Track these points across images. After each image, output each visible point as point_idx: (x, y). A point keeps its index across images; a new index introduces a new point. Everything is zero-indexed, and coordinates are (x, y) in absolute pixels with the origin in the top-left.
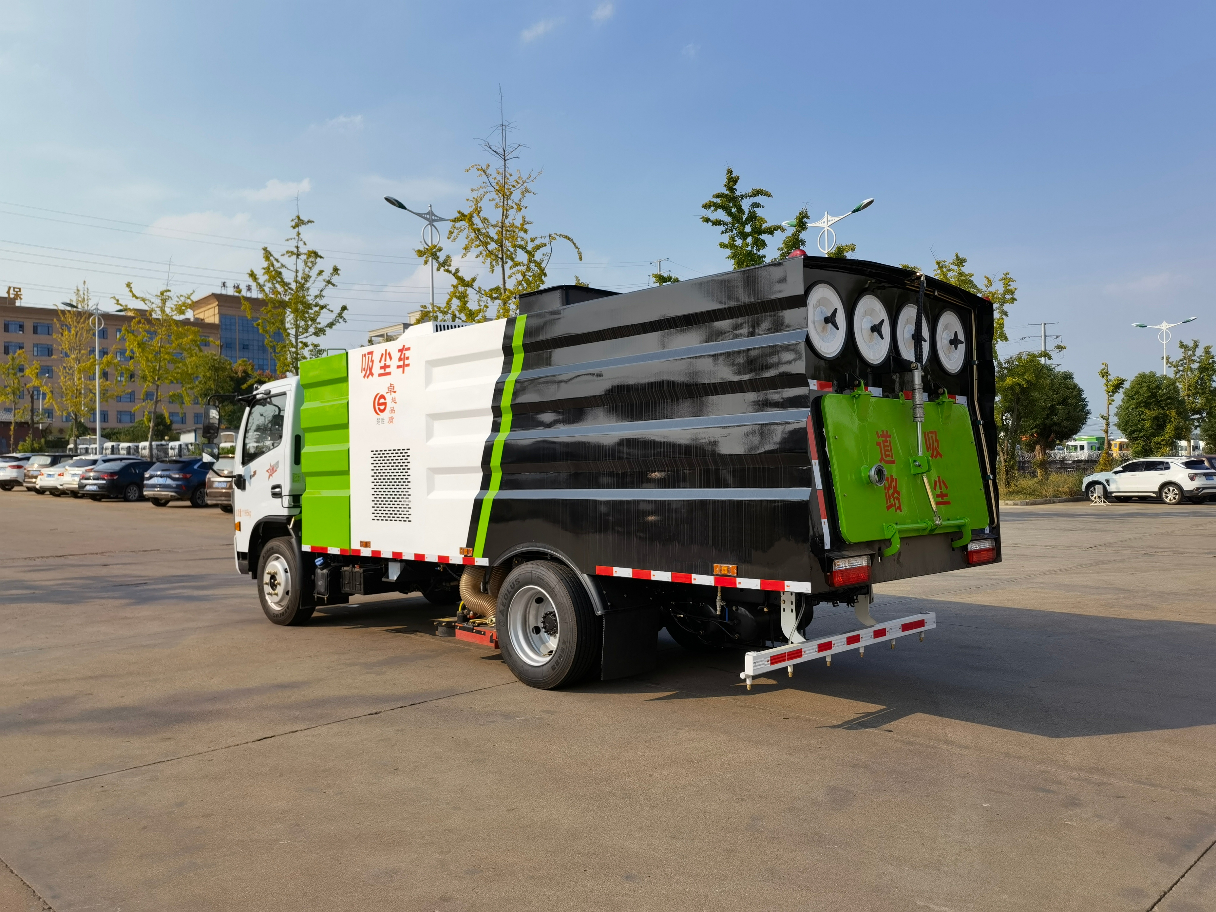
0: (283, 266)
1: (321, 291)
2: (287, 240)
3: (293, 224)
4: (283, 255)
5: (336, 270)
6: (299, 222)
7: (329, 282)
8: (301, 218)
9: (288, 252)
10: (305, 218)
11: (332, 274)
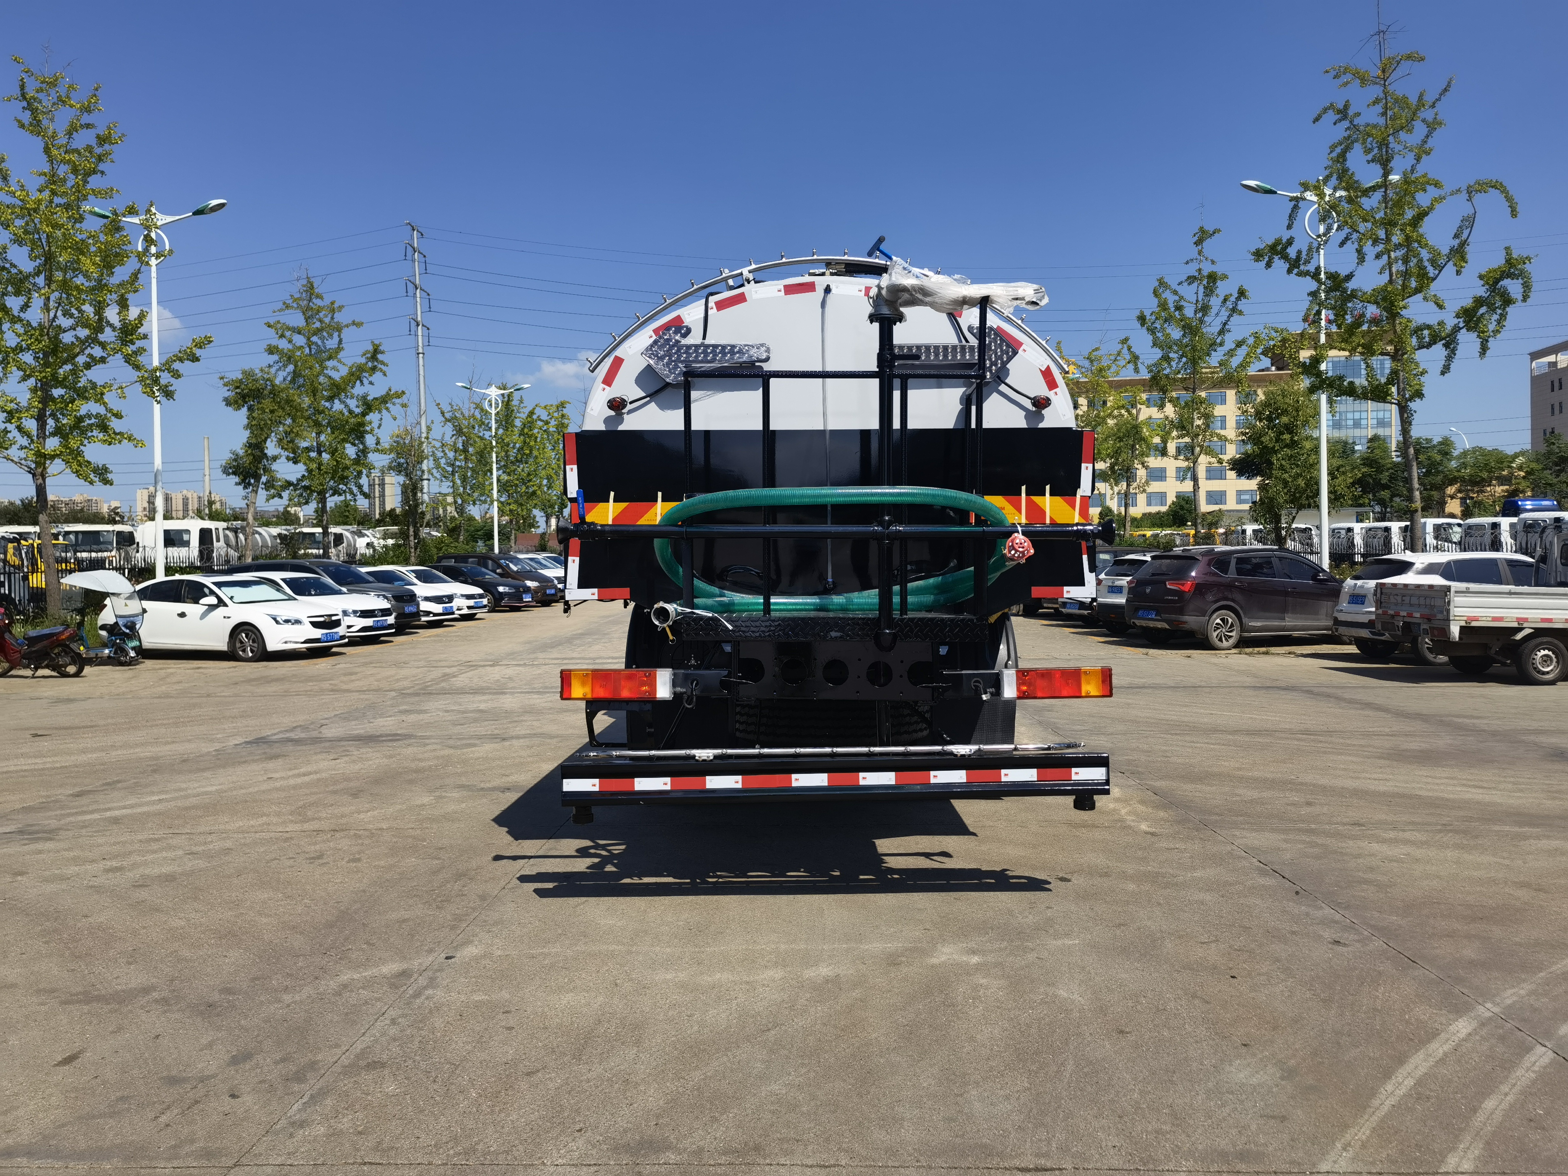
0: (1181, 298)
1: (1225, 324)
2: (1187, 263)
3: (1196, 238)
4: (1180, 284)
5: (1242, 293)
6: (1202, 236)
7: (1234, 310)
8: (1206, 228)
9: (1189, 278)
10: (1210, 228)
11: (1238, 299)
